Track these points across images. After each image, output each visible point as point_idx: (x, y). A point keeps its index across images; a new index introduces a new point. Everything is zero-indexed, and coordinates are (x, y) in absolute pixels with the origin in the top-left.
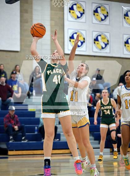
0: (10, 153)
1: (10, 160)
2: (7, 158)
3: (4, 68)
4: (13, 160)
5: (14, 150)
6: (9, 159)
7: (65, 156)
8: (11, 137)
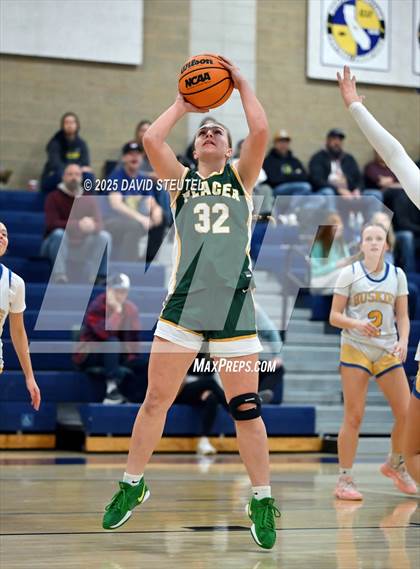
0: (93, 443)
1: (92, 471)
2: (81, 462)
3: (78, 128)
4: (104, 470)
5: (109, 434)
6: (89, 466)
7: (297, 461)
8: (111, 387)
